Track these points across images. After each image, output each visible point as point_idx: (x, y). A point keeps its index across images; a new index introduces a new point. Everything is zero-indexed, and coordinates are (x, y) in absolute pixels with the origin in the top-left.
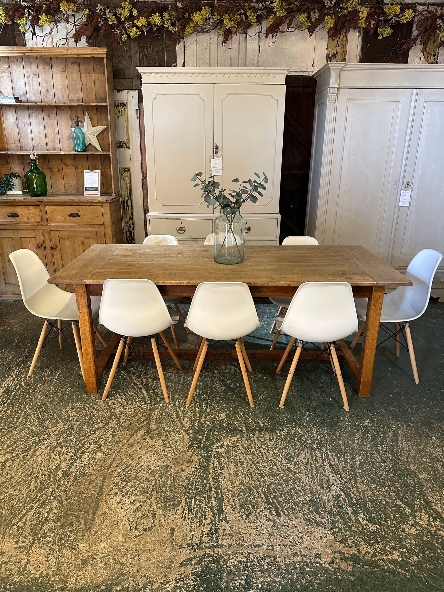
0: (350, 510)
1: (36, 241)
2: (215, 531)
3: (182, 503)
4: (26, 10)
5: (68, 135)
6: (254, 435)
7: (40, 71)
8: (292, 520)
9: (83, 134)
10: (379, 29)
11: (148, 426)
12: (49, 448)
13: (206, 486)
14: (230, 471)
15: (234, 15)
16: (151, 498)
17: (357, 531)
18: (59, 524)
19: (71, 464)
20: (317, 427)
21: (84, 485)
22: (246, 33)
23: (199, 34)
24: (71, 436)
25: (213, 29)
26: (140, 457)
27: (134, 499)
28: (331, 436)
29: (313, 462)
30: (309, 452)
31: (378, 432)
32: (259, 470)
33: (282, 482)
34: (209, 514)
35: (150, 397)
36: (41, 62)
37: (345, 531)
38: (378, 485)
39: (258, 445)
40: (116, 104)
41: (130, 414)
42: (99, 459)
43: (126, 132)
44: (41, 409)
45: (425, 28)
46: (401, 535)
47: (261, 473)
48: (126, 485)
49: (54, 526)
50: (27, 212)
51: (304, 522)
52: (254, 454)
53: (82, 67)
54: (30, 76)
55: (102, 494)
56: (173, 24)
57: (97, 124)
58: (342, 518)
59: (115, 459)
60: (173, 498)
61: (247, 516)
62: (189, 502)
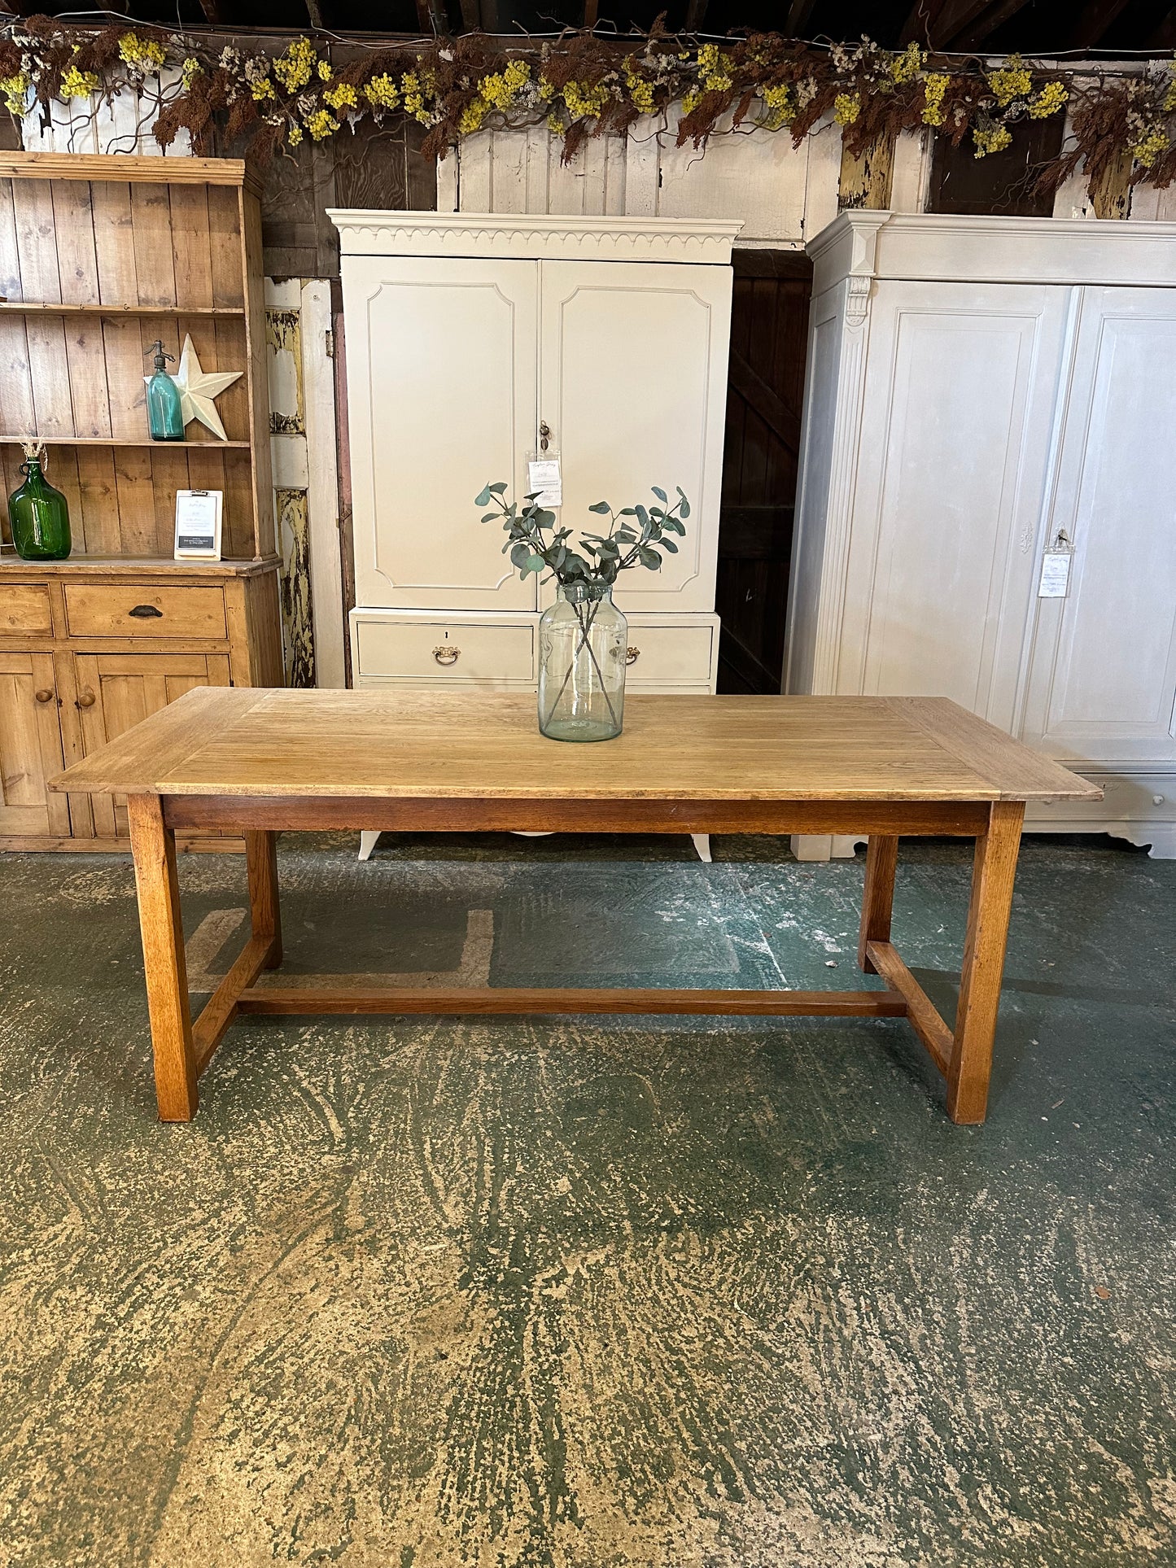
0: (952, 1476)
1: (34, 684)
2: (539, 1554)
3: (438, 1462)
4: (24, 57)
5: (133, 393)
6: (656, 1242)
7: (59, 219)
8: (778, 1513)
9: (177, 393)
10: (975, 132)
11: (338, 1217)
12: (34, 1290)
13: (513, 1405)
14: (585, 1355)
15: (592, 86)
16: (342, 1449)
17: (978, 1543)
18: (46, 1542)
19: (98, 1341)
20: (840, 1215)
21: (135, 1410)
22: (624, 135)
23: (498, 137)
24: (105, 1251)
25: (535, 123)
26: (312, 1316)
27: (289, 1451)
28: (881, 1242)
29: (834, 1325)
30: (819, 1291)
31: (1017, 1227)
32: (673, 1352)
33: (743, 1388)
34: (521, 1499)
35: (349, 1131)
36: (65, 195)
37: (943, 1546)
38: (1029, 1393)
39: (667, 1275)
40: (269, 316)
41: (287, 1183)
42: (186, 1324)
43: (295, 391)
44: (19, 1170)
45: (1096, 132)
46: (1112, 1553)
47: (679, 1362)
48: (267, 1405)
49: (29, 1547)
50: (10, 602)
51: (815, 1518)
52: (655, 1300)
53: (176, 212)
54: (30, 233)
55: (190, 1437)
56: (428, 105)
57: (214, 368)
58: (929, 1502)
59: (234, 1321)
60: (411, 1447)
61: (641, 1503)
62: (461, 1459)
